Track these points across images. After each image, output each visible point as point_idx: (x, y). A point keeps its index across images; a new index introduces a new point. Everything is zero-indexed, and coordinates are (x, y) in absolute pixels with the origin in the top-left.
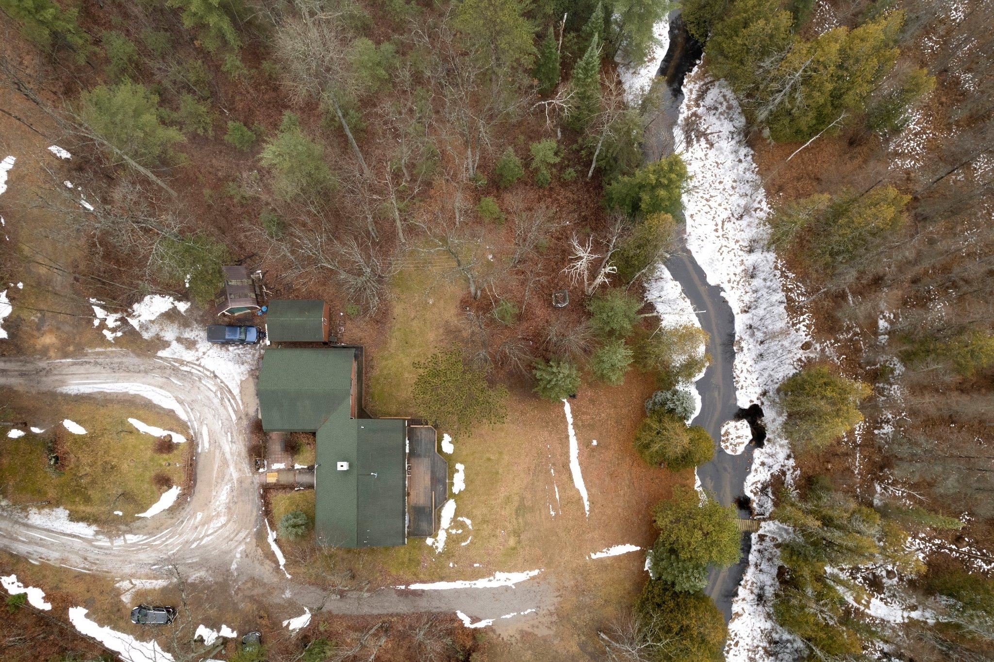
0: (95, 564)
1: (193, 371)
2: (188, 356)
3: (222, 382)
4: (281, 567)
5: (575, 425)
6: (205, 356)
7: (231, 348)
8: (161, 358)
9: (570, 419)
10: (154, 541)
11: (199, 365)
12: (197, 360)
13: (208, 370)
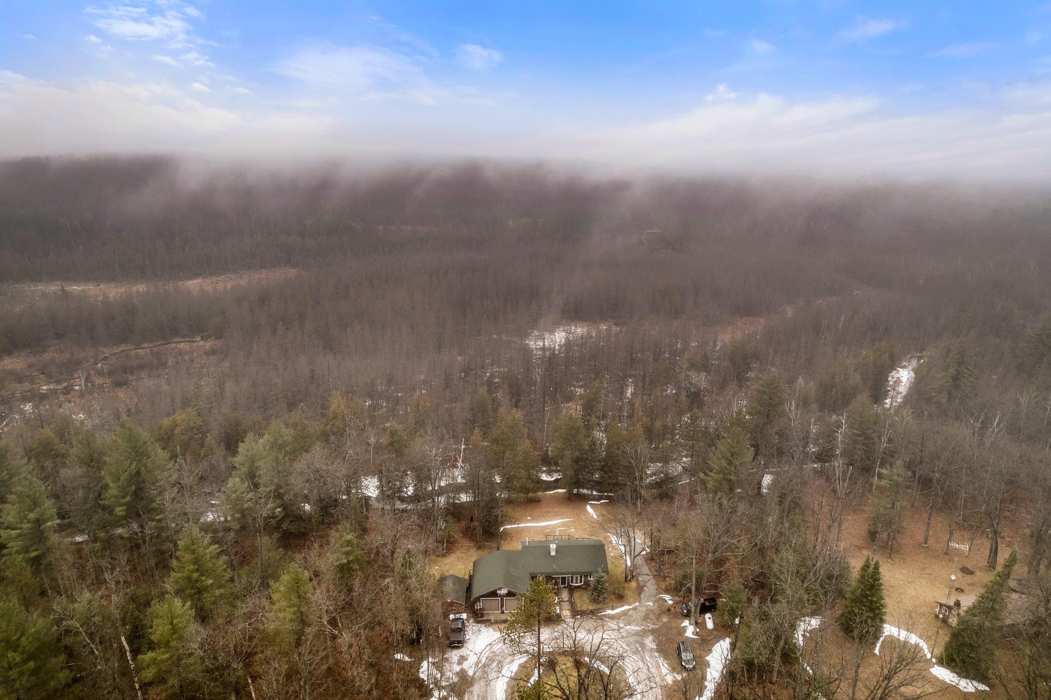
0: (657, 696)
1: (486, 656)
2: (472, 659)
3: (495, 641)
4: (631, 607)
5: (518, 524)
6: (474, 650)
7: (468, 637)
8: (475, 674)
9: (516, 526)
10: (629, 668)
11: (481, 653)
12: (477, 654)
13: (485, 649)
